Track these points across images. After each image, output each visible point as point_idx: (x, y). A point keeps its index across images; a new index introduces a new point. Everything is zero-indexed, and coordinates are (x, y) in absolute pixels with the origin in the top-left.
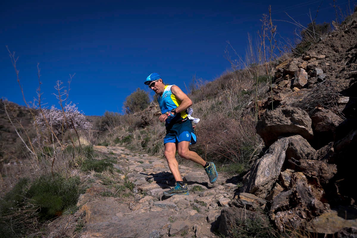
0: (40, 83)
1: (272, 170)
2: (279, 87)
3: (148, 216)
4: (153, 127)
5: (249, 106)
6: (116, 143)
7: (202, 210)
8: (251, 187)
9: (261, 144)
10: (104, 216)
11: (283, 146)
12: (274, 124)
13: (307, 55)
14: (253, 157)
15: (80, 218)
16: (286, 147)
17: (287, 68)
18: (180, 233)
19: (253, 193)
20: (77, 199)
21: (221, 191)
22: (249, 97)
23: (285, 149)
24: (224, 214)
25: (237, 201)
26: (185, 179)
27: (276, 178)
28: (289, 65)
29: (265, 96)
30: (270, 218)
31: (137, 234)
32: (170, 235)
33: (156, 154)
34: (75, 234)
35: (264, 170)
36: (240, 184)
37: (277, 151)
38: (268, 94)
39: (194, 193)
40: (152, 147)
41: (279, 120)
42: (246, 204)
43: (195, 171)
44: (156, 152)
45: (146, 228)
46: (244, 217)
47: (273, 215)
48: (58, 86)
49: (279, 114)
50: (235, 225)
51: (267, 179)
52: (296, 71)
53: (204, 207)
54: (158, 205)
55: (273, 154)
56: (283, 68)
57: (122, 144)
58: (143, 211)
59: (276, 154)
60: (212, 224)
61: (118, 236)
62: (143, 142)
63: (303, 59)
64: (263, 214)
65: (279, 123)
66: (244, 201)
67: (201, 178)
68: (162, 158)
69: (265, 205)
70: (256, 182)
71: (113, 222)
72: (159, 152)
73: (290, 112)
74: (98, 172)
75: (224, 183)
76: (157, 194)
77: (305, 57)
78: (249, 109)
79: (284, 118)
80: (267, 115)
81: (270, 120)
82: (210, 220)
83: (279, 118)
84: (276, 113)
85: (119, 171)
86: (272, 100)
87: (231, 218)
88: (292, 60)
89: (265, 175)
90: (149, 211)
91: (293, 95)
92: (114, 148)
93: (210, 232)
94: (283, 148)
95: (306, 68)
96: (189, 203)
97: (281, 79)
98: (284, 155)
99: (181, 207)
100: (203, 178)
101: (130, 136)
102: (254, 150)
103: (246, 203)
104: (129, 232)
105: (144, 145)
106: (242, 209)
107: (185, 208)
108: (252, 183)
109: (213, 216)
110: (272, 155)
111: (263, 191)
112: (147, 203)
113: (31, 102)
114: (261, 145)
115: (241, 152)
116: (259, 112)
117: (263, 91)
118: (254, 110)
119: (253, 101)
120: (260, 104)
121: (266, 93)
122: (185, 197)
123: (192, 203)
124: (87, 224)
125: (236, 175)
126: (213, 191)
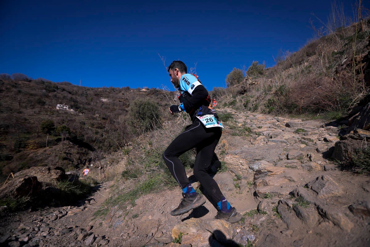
3: (268, 147)
4: (250, 92)
5: (344, 63)
6: (225, 106)
7: (310, 145)
8: (365, 125)
10: (236, 147)
14: (352, 105)
15: (222, 147)
18: (297, 158)
19: (367, 130)
21: (324, 132)
22: (341, 56)
24: (341, 145)
25: (354, 134)
26: (288, 124)
29: (363, 51)
31: (263, 157)
32: (289, 159)
33: (255, 111)
34: (221, 156)
36: (342, 126)
38: (367, 48)
39: (298, 134)
40: (252, 107)
43: (293, 120)
44: (256, 109)
45: (269, 154)
46: (363, 146)
50: (353, 153)
53: (311, 142)
54: (272, 141)
57: (229, 107)
58: (262, 145)
60: (324, 153)
61: (250, 158)
62: (244, 104)
66: (362, 134)
68: (261, 113)
71: (244, 150)
72: (258, 109)
74: (224, 122)
75: (324, 126)
76: (269, 135)
78: (345, 66)
82: (321, 150)
85: (236, 122)
87: (349, 148)
92: (225, 109)
93: (322, 158)
96: (297, 140)
99: (291, 143)
100: (302, 123)
101: (234, 101)
102: (352, 99)
103: (365, 136)
104: (257, 156)
105: (246, 106)
106: (360, 141)
107: (294, 143)
108: (366, 122)
109: (323, 148)
112: (263, 140)
114: (362, 94)
115: (337, 103)
116: (357, 67)
117: (359, 47)
118: (351, 65)
119: (347, 58)
120: (358, 59)
121: (365, 48)
122: (293, 136)
123: (299, 139)
124: (227, 151)
125: (333, 121)
126: (316, 131)
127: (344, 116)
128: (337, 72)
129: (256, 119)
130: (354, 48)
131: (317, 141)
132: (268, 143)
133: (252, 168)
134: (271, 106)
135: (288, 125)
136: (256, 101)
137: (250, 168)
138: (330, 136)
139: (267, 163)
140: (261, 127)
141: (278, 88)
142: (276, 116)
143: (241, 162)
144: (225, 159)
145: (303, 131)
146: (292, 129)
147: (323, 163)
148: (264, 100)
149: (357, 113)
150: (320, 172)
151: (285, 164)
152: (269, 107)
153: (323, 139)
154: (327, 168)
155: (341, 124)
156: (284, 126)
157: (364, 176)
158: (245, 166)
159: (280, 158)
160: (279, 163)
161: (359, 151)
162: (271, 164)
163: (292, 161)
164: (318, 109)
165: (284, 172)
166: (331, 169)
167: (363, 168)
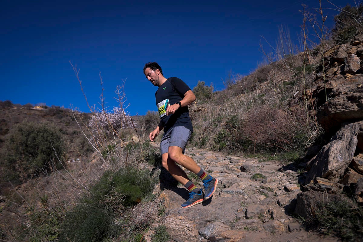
0: (103, 90)
1: (344, 155)
2: (327, 75)
3: (221, 201)
4: (196, 122)
5: (296, 96)
7: (270, 196)
8: (323, 172)
9: (316, 131)
10: (180, 202)
11: (353, 131)
12: (339, 111)
13: (356, 40)
14: (308, 145)
15: (160, 204)
16: (357, 132)
17: (335, 55)
18: (257, 216)
19: (326, 178)
20: (152, 188)
21: (284, 178)
22: (293, 87)
23: (356, 134)
24: (302, 197)
25: (315, 185)
27: (349, 163)
28: (337, 52)
29: (312, 85)
30: (356, 201)
31: (217, 217)
32: (248, 217)
33: (203, 147)
34: (159, 217)
35: (336, 156)
36: (300, 171)
37: (347, 137)
38: (315, 83)
39: (256, 180)
40: (198, 141)
41: (344, 106)
42: (325, 188)
43: (248, 161)
44: (204, 145)
45: (223, 212)
46: (325, 200)
47: (359, 198)
48: (118, 91)
49: (344, 101)
50: (316, 208)
51: (341, 163)
52: (346, 58)
53: (271, 193)
54: (227, 192)
55: (342, 139)
56: (330, 56)
58: (214, 197)
59: (346, 140)
60: (286, 208)
61: (200, 219)
63: (351, 45)
64: (345, 196)
65: (344, 110)
66: (322, 185)
67: (257, 166)
68: (210, 150)
69: (343, 188)
70: (329, 167)
72: (206, 144)
73: (357, 98)
75: (282, 170)
76: (221, 183)
77: (353, 42)
78: (297, 99)
79: (350, 104)
80: (330, 102)
81: (334, 107)
82: (282, 204)
83: (344, 105)
84: (340, 100)
86: (321, 89)
87: (311, 201)
88: (340, 47)
89: (338, 161)
90: (220, 197)
91: (346, 82)
93: (285, 215)
94: (354, 133)
95: (356, 53)
96: (255, 189)
97: (328, 67)
98: (355, 140)
99: (248, 193)
100: (259, 166)
102: (307, 138)
103: (325, 186)
104: (209, 215)
106: (321, 192)
107: (252, 194)
108: (324, 169)
109: (285, 200)
110: (341, 141)
111: (336, 176)
113: (92, 107)
114: (316, 133)
115: (293, 141)
116: (308, 101)
117: (308, 80)
118: (303, 99)
119: (298, 90)
120: (309, 94)
121: (313, 82)
122: (250, 184)
123: (258, 189)
124: (168, 209)
125: (292, 162)
126: (275, 178)
127: (301, 157)
128: (290, 105)
129: (204, 159)
130: (304, 81)
131: (277, 191)
132: (221, 195)
133: (202, 234)
134: (221, 141)
135: (243, 169)
136: (203, 133)
137: (200, 234)
138: (291, 184)
139: (222, 225)
140: (212, 172)
141: (230, 118)
142: (229, 154)
143: (187, 225)
144: (166, 221)
145: (260, 177)
146: (249, 174)
147: (287, 221)
148: (213, 133)
149: (314, 156)
150: (284, 233)
151: (244, 226)
152: (219, 142)
153: (283, 188)
154: (291, 228)
155: (300, 168)
156: (239, 169)
157: (330, 237)
158: (194, 232)
159: (238, 217)
160: (237, 224)
161: (322, 205)
162: (227, 226)
163: (252, 220)
164: (275, 148)
165: (243, 237)
166: (297, 229)
167: (329, 227)
